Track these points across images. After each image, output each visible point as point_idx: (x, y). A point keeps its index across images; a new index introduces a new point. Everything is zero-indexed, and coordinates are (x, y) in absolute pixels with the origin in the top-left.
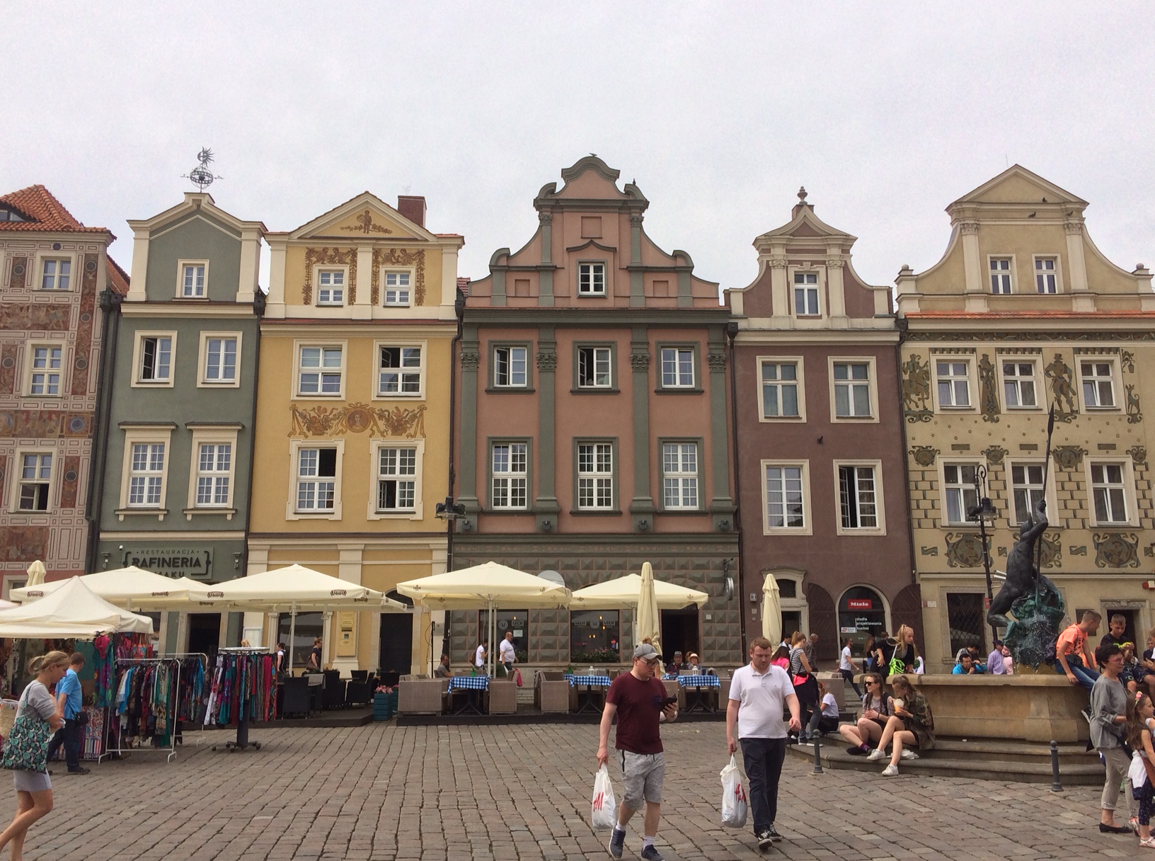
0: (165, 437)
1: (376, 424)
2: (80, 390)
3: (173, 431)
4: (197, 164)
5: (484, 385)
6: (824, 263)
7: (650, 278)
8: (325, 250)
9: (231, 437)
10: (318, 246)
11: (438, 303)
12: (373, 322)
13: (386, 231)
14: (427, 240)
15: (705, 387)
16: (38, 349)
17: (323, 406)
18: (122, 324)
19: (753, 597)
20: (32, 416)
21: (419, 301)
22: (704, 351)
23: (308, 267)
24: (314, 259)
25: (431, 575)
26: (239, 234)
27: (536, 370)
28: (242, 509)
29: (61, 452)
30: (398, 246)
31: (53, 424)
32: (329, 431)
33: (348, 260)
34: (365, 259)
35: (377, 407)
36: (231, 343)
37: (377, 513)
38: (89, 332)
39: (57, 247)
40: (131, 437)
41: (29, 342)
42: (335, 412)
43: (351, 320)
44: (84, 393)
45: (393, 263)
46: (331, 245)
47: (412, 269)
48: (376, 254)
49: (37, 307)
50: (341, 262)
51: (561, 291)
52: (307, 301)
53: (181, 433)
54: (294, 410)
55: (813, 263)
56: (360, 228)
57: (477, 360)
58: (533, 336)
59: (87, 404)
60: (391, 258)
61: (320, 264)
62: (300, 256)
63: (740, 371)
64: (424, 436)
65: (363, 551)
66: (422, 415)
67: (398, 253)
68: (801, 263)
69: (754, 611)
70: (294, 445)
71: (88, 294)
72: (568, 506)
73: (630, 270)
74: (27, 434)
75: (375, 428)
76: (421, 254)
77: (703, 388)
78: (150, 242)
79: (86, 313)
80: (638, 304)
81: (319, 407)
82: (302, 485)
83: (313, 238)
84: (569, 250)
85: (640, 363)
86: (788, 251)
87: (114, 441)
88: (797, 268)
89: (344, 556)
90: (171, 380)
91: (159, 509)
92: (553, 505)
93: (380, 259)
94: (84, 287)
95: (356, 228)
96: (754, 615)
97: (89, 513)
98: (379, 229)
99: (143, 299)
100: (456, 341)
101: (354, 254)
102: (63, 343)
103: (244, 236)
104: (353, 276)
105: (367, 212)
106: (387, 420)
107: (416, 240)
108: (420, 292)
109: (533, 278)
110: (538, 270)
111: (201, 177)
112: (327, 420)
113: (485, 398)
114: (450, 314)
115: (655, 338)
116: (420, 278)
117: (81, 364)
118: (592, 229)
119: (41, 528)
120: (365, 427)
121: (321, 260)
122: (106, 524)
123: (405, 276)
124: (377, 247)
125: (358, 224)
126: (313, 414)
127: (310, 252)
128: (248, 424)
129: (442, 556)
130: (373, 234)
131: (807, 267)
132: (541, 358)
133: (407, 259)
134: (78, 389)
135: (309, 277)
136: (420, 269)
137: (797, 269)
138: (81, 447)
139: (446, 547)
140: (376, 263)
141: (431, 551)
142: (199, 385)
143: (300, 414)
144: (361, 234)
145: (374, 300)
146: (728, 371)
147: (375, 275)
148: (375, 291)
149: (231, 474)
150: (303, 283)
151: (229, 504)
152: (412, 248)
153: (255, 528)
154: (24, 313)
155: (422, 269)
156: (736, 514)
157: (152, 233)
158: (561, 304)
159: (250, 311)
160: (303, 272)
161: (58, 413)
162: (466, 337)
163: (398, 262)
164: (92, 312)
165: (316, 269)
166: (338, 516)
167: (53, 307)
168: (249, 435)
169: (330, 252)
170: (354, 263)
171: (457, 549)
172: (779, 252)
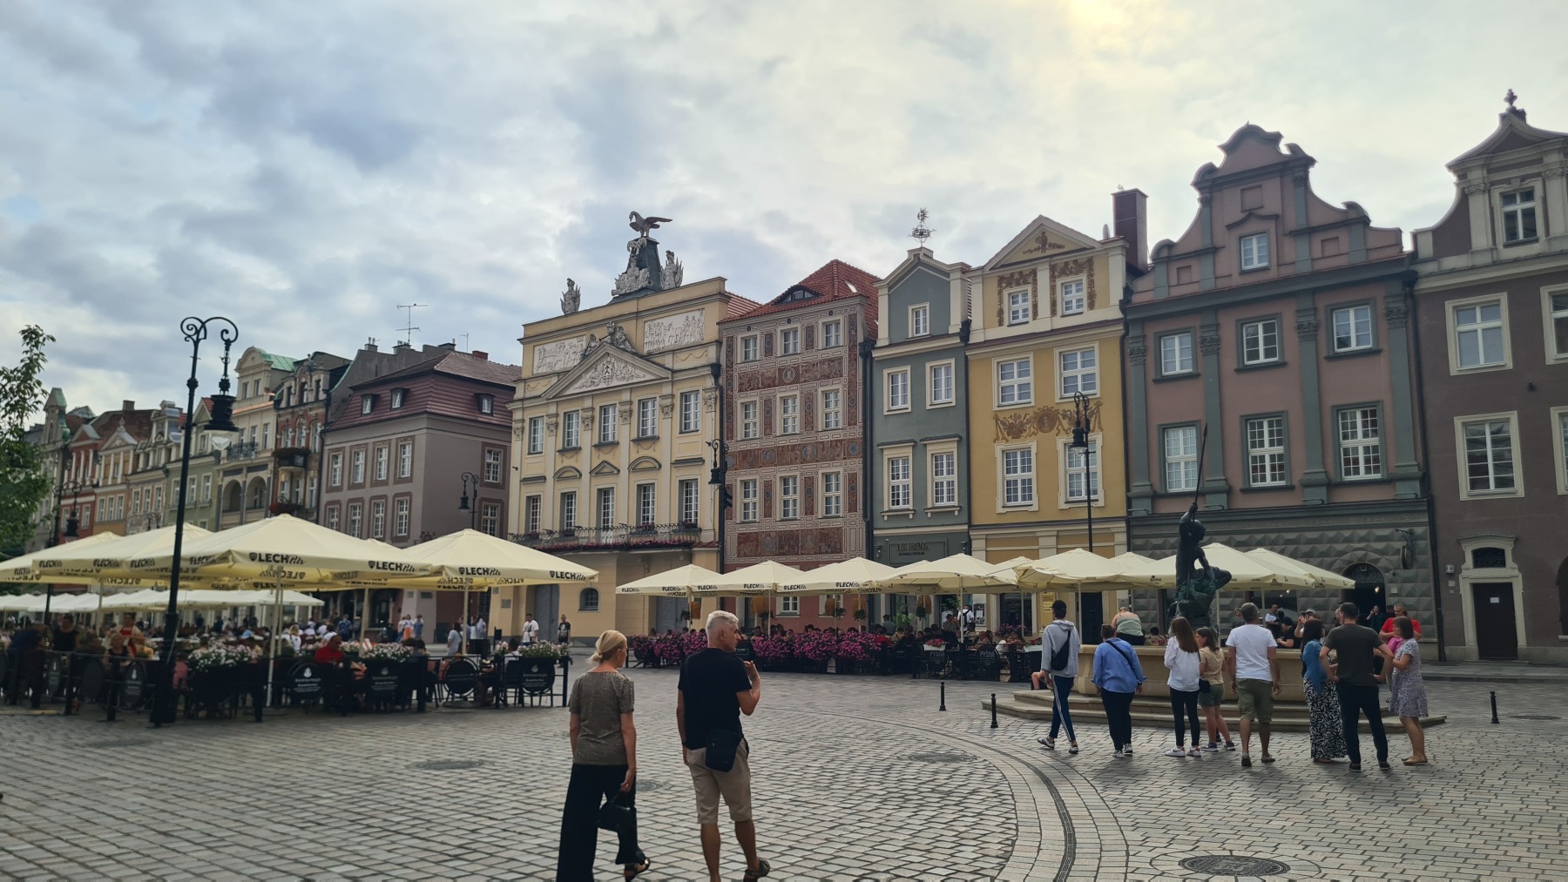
0: (908, 452)
1: (1061, 424)
2: (853, 422)
3: (913, 446)
4: (916, 223)
5: (1152, 375)
6: (1539, 175)
7: (1317, 240)
8: (1012, 275)
9: (952, 447)
10: (1006, 272)
11: (1107, 305)
12: (1053, 332)
13: (1060, 247)
14: (1094, 248)
15: (1383, 346)
16: (826, 395)
17: (1018, 412)
18: (875, 365)
19: (1449, 568)
20: (826, 446)
21: (1091, 306)
22: (1381, 307)
23: (1000, 292)
24: (1004, 285)
25: (1114, 556)
26: (947, 275)
27: (1200, 355)
28: (965, 506)
29: (845, 470)
30: (1070, 258)
31: (838, 449)
32: (1024, 434)
33: (1030, 280)
34: (1043, 276)
35: (1061, 408)
36: (948, 367)
37: (1067, 502)
38: (855, 376)
39: (831, 314)
40: (888, 454)
41: (820, 390)
42: (1027, 417)
43: (1035, 334)
44: (855, 424)
45: (1067, 275)
46: (1016, 270)
47: (1084, 277)
48: (1053, 269)
49: (822, 362)
50: (1026, 283)
51: (1221, 271)
52: (1001, 323)
53: (918, 446)
54: (997, 419)
55: (1523, 178)
56: (1038, 249)
57: (1144, 352)
58: (1195, 322)
59: (857, 432)
60: (1065, 271)
61: (1008, 289)
62: (993, 286)
63: (1424, 320)
64: (1102, 430)
65: (1057, 536)
66: (1098, 411)
67: (1071, 265)
68: (1508, 181)
69: (1452, 583)
70: (999, 448)
71: (852, 348)
72: (1238, 484)
73: (1296, 234)
74: (824, 459)
75: (1060, 427)
76: (1090, 261)
77: (1381, 347)
78: (889, 296)
79: (853, 360)
80: (1305, 268)
81: (1015, 414)
82: (1009, 483)
83: (1003, 266)
84: (1230, 227)
85: (1308, 332)
86: (1489, 171)
87: (876, 459)
88: (1504, 188)
89: (1043, 541)
90: (909, 405)
91: (909, 510)
92: (1222, 484)
93: (1056, 274)
94: (850, 341)
95: (1035, 250)
96: (1452, 588)
97: (865, 516)
98: (1054, 246)
99: (887, 343)
100: (1123, 339)
101: (1034, 273)
102: (840, 387)
103: (952, 276)
104: (1035, 295)
105: (1044, 233)
106: (1070, 419)
107: (1085, 249)
108: (1091, 296)
109: (1194, 263)
110: (1198, 254)
111: (921, 233)
112: (1022, 424)
113: (1153, 388)
114: (1116, 314)
115: (1323, 302)
116: (1091, 284)
117: (851, 402)
118: (1252, 199)
119: (838, 529)
120: (1051, 428)
121: (1009, 285)
122: (877, 523)
123: (1079, 283)
124: (1053, 263)
125: (1037, 245)
126: (1011, 421)
127: (1001, 279)
128: (964, 435)
129: (1122, 538)
130: (1050, 252)
131: (1516, 185)
132: (1203, 341)
133: (1079, 267)
134: (851, 422)
135: (1001, 301)
136: (1091, 275)
137: (1502, 190)
138: (856, 465)
139: (1125, 529)
140: (1053, 278)
141: (1113, 534)
142: (928, 407)
143: (1002, 422)
144: (1039, 254)
145: (1054, 313)
146: (1410, 325)
147: (1053, 289)
148: (1054, 304)
149: (954, 477)
150: (997, 308)
151: (955, 503)
152: (1082, 257)
153: (975, 522)
154: (815, 369)
155: (1092, 275)
156: (1425, 480)
157: (890, 289)
158: (1222, 284)
159: (957, 340)
160: (997, 297)
161: (840, 441)
162: (1132, 333)
163: (1071, 273)
164: (856, 360)
165: (1006, 293)
166: (1035, 508)
167: (832, 360)
168: (965, 442)
169: (1017, 276)
170: (1035, 281)
171: (1136, 532)
172: (1477, 176)
